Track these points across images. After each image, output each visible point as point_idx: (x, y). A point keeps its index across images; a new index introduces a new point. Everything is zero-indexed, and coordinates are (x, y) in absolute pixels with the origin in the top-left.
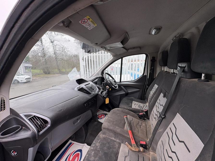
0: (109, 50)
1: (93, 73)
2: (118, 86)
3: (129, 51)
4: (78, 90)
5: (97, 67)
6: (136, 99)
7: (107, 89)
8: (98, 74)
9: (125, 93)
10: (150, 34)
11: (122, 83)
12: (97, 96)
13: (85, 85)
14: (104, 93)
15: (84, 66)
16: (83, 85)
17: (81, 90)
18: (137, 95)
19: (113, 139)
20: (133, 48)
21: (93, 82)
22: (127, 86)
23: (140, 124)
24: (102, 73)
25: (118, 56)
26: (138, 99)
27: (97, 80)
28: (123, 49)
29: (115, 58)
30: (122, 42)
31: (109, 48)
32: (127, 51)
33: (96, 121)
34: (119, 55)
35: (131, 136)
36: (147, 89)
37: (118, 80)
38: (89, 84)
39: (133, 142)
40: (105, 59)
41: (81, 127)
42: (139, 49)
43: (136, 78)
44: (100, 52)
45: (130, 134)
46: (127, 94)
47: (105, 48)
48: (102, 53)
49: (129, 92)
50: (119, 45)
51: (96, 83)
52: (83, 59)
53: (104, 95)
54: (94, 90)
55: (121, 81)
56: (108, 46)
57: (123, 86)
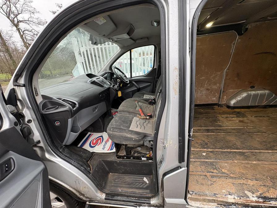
0: (116, 42)
1: (100, 69)
2: (128, 81)
3: (137, 42)
4: (91, 83)
5: (104, 61)
6: (147, 93)
7: (118, 82)
8: (105, 69)
9: (136, 88)
10: (152, 25)
11: (133, 78)
12: (109, 89)
13: (97, 79)
14: (116, 87)
15: (83, 63)
16: (94, 79)
17: (94, 83)
18: (149, 89)
19: (128, 115)
20: (141, 39)
21: (103, 76)
22: (138, 81)
23: (148, 107)
24: (110, 68)
25: (126, 48)
26: (150, 92)
27: (106, 75)
28: (130, 39)
29: (124, 51)
30: (128, 34)
31: (116, 40)
32: (134, 42)
33: (111, 116)
34: (127, 46)
35: (141, 112)
36: (157, 81)
37: (128, 76)
38: (100, 78)
39: (142, 115)
40: (110, 53)
41: (98, 119)
42: (146, 40)
43: (146, 73)
44: (106, 43)
45: (140, 111)
46: (139, 90)
47: (112, 40)
48: (109, 44)
49: (141, 87)
50: (126, 36)
51: (106, 78)
52: (80, 54)
53: (116, 88)
54: (105, 83)
55: (132, 77)
56: (115, 38)
57: (135, 82)
